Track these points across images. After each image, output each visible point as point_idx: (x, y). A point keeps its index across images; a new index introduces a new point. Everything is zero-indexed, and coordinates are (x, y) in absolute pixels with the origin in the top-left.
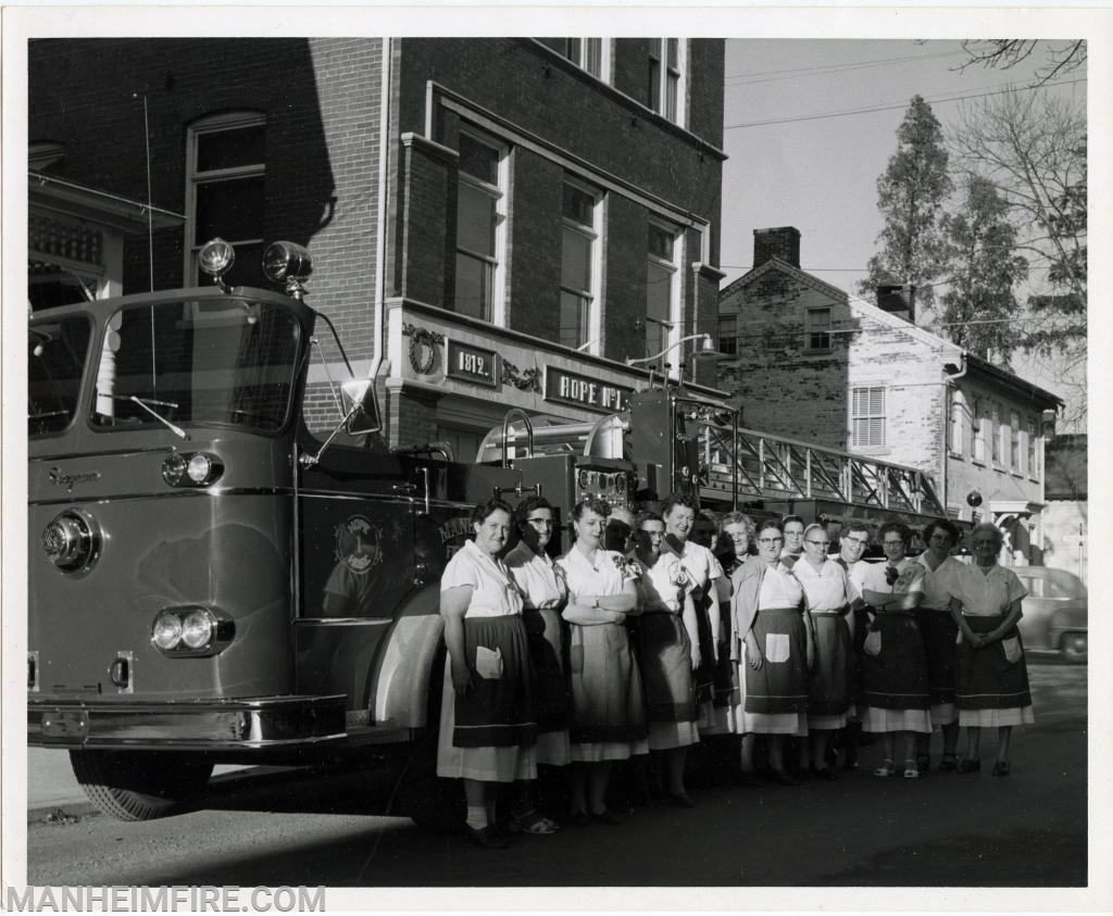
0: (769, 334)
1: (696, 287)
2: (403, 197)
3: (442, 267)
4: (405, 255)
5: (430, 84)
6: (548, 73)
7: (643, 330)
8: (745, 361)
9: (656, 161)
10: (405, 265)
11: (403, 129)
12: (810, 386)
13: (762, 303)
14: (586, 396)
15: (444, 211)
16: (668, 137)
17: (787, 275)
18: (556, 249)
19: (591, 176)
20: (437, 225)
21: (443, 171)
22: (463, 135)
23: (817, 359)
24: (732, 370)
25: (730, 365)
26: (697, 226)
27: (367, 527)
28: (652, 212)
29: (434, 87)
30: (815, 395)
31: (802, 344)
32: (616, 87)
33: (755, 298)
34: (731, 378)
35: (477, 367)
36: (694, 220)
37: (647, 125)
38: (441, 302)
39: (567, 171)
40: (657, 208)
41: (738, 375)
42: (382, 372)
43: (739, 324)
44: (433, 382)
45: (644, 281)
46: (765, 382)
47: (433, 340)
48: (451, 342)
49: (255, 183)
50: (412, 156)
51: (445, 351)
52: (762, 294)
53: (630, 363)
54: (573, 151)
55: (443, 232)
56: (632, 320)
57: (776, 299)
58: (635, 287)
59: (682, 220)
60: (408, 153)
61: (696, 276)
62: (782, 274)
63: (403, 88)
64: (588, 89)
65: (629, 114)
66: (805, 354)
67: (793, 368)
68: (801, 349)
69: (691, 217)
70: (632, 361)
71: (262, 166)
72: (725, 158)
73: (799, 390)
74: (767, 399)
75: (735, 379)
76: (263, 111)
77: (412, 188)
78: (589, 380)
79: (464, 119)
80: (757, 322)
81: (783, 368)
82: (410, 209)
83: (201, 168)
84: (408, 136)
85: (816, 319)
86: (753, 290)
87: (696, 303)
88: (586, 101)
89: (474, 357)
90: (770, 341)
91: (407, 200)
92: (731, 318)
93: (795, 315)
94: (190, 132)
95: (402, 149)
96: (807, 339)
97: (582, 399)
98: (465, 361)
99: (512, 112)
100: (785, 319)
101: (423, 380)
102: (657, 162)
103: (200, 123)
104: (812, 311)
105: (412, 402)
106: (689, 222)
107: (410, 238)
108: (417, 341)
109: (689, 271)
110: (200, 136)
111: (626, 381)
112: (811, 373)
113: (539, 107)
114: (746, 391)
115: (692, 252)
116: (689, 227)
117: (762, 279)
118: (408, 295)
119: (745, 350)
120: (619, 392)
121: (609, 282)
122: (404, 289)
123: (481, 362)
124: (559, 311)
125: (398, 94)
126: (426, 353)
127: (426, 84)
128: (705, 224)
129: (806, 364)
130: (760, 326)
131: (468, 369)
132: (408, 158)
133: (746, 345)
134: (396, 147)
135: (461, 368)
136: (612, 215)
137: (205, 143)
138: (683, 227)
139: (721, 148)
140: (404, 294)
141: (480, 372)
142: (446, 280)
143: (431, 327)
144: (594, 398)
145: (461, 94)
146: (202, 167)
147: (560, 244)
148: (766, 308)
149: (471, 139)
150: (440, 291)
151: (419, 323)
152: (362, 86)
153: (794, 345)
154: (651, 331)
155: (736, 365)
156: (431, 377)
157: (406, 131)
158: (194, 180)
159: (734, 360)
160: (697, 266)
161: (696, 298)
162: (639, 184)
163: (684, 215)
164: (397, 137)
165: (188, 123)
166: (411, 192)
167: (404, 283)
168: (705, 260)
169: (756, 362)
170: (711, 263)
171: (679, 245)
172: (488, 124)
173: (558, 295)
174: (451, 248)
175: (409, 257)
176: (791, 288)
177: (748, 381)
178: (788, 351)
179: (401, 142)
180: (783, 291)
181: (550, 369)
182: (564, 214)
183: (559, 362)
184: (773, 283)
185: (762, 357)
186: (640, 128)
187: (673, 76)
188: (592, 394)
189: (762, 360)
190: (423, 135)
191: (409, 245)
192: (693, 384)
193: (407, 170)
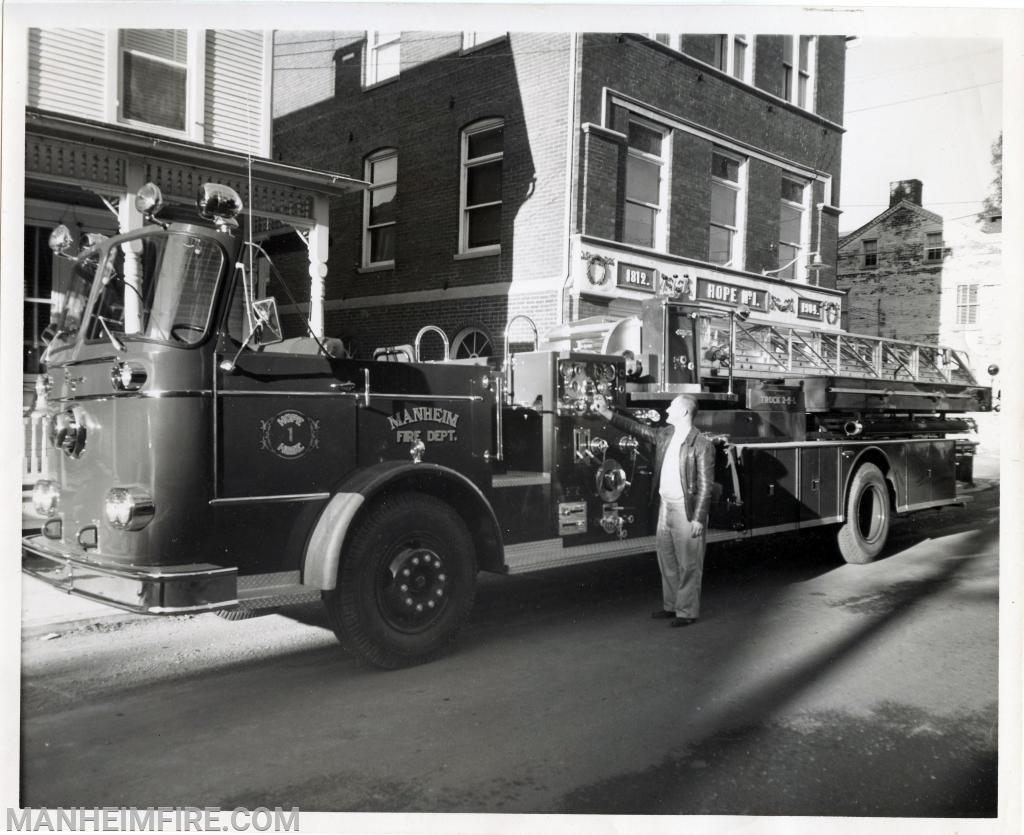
0: (899, 251)
1: (820, 220)
2: (583, 167)
3: (614, 213)
4: (585, 206)
5: (604, 89)
6: (700, 79)
7: (776, 251)
8: (882, 269)
9: (788, 135)
10: (584, 212)
11: (583, 121)
12: (927, 285)
13: (894, 230)
14: (728, 297)
15: (615, 175)
16: (799, 118)
17: (912, 211)
18: (706, 199)
19: (735, 148)
20: (610, 185)
21: (615, 148)
22: (630, 123)
23: (932, 266)
24: (873, 276)
25: (872, 272)
26: (819, 178)
27: (299, 420)
28: (784, 170)
29: (608, 92)
30: (930, 291)
31: (922, 257)
32: (756, 85)
33: (890, 228)
34: (872, 280)
35: (641, 279)
36: (818, 174)
37: (781, 110)
38: (613, 236)
39: (715, 144)
40: (788, 168)
41: (877, 279)
42: (568, 285)
43: (879, 245)
44: (605, 290)
45: (777, 217)
46: (897, 283)
47: (604, 262)
48: (620, 263)
49: (498, 164)
50: (590, 139)
51: (614, 270)
52: (894, 225)
53: (764, 274)
54: (721, 130)
55: (614, 190)
56: (767, 245)
57: (904, 228)
58: (770, 222)
59: (810, 175)
60: (587, 137)
61: (820, 213)
62: (909, 211)
63: (583, 93)
64: (733, 88)
65: (766, 103)
66: (923, 264)
67: (915, 273)
68: (921, 260)
69: (816, 173)
70: (767, 272)
71: (501, 153)
72: (844, 131)
73: (919, 288)
74: (897, 294)
75: (875, 281)
76: (502, 117)
77: (589, 160)
78: (731, 286)
79: (632, 112)
80: (892, 243)
81: (908, 273)
82: (589, 176)
83: (470, 158)
84: (586, 126)
85: (933, 240)
86: (889, 222)
87: (820, 232)
88: (732, 96)
89: (638, 273)
90: (899, 256)
91: (586, 169)
92: (874, 241)
93: (917, 237)
94: (463, 135)
95: (583, 134)
96: (925, 255)
97: (725, 299)
98: (632, 276)
99: (671, 106)
100: (911, 241)
101: (597, 290)
102: (790, 136)
103: (468, 129)
104: (930, 235)
105: (588, 304)
106: (813, 176)
107: (588, 194)
108: (593, 263)
109: (814, 209)
110: (470, 137)
111: (761, 285)
112: (927, 276)
113: (692, 102)
114: (882, 289)
115: (818, 196)
116: (814, 179)
117: (896, 215)
118: (587, 233)
119: (883, 262)
120: (755, 294)
121: (749, 219)
122: (584, 229)
123: (644, 276)
124: (709, 240)
125: (580, 97)
126: (599, 271)
127: (601, 90)
128: (827, 177)
129: (924, 271)
130: (893, 246)
131: (633, 281)
132: (587, 141)
133: (884, 259)
134: (577, 133)
135: (628, 280)
136: (752, 172)
137: (472, 142)
138: (810, 179)
139: (842, 124)
140: (584, 232)
141: (643, 282)
142: (617, 222)
143: (604, 253)
144: (735, 298)
145: (631, 95)
146: (471, 156)
147: (709, 195)
148: (897, 234)
149: (639, 126)
150: (612, 229)
151: (595, 251)
152: (558, 94)
153: (916, 258)
154: (783, 251)
155: (876, 272)
156: (602, 287)
157: (586, 121)
158: (465, 165)
159: (874, 269)
160: (820, 206)
161: (820, 228)
162: (774, 151)
163: (811, 171)
164: (578, 126)
165: (461, 129)
166: (589, 163)
167: (584, 225)
168: (827, 202)
169: (889, 270)
170: (832, 204)
171: (807, 192)
172: (651, 115)
173: (708, 229)
174: (620, 200)
175: (587, 207)
176: (915, 220)
177: (883, 282)
178: (912, 262)
179: (581, 130)
180: (909, 222)
181: (699, 279)
182: (714, 173)
183: (706, 274)
184: (903, 217)
185: (893, 266)
186: (775, 113)
187: (803, 76)
188: (733, 295)
189: (894, 269)
190: (600, 124)
191: (588, 200)
192: (817, 286)
193: (587, 149)
